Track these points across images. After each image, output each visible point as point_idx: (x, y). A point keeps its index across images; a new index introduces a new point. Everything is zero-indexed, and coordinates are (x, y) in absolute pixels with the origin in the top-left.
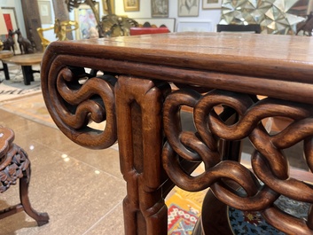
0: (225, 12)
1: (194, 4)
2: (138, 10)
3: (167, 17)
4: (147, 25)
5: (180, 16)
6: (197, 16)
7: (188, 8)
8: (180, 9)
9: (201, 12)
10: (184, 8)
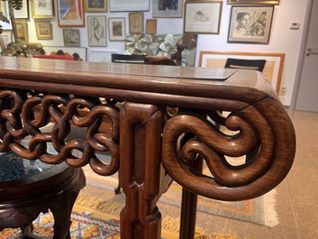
0: (128, 44)
1: (102, 36)
2: (51, 38)
3: (79, 47)
4: (60, 53)
5: (90, 46)
6: (106, 46)
7: (98, 39)
8: (90, 40)
9: (109, 43)
10: (93, 38)
